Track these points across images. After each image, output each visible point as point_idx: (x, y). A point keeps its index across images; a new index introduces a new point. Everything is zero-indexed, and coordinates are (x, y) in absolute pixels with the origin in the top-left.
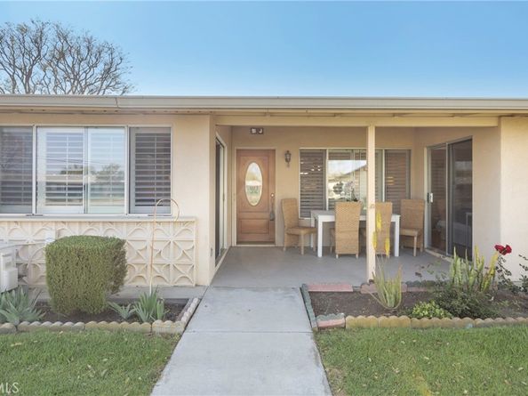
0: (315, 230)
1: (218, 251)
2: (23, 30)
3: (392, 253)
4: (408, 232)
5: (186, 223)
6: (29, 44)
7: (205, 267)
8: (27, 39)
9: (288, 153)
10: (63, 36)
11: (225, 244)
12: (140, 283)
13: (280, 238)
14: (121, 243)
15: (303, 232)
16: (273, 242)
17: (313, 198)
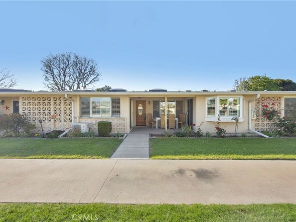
0: (156, 122)
1: (131, 127)
2: (63, 55)
3: (176, 128)
4: (180, 123)
5: (124, 119)
6: (65, 60)
7: (128, 130)
8: (64, 58)
9: (149, 101)
10: (76, 57)
11: (133, 125)
12: (114, 132)
13: (147, 124)
14: (111, 123)
15: (152, 122)
16: (145, 125)
17: (157, 113)
